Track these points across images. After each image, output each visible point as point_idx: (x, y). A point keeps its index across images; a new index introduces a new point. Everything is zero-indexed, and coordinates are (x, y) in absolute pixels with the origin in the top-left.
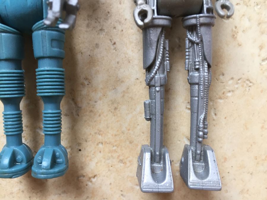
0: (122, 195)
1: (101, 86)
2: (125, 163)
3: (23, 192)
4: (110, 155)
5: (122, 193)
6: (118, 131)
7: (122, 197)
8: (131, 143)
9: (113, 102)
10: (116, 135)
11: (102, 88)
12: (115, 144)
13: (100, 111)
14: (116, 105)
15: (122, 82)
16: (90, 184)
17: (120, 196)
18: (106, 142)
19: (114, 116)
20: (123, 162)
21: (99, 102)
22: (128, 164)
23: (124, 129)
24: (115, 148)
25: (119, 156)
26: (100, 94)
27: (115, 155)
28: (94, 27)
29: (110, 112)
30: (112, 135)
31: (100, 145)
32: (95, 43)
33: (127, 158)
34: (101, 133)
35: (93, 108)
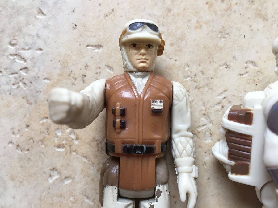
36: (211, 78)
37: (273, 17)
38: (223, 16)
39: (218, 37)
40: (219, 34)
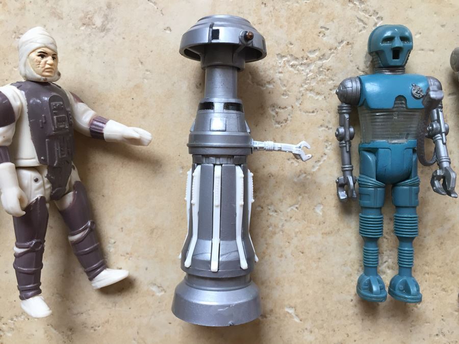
0: (443, 320)
1: (430, 223)
2: (447, 291)
3: (357, 314)
4: (434, 284)
5: (443, 318)
6: (442, 263)
7: (442, 321)
8: (453, 273)
9: (439, 238)
10: (440, 267)
11: (430, 226)
12: (439, 275)
13: (428, 245)
14: (442, 240)
15: (449, 220)
16: (415, 309)
17: (440, 321)
18: (432, 273)
19: (440, 249)
20: (446, 290)
21: (427, 237)
22: (450, 292)
23: (448, 261)
24: (439, 278)
25: (442, 285)
26: (429, 231)
27: (439, 284)
28: (427, 174)
29: (437, 246)
30: (437, 267)
31: (427, 275)
32: (427, 186)
33: (449, 287)
34: (428, 264)
35: (423, 242)
36: (7, 80)
37: (68, 15)
38: (16, 15)
39: (12, 38)
40: (13, 35)
